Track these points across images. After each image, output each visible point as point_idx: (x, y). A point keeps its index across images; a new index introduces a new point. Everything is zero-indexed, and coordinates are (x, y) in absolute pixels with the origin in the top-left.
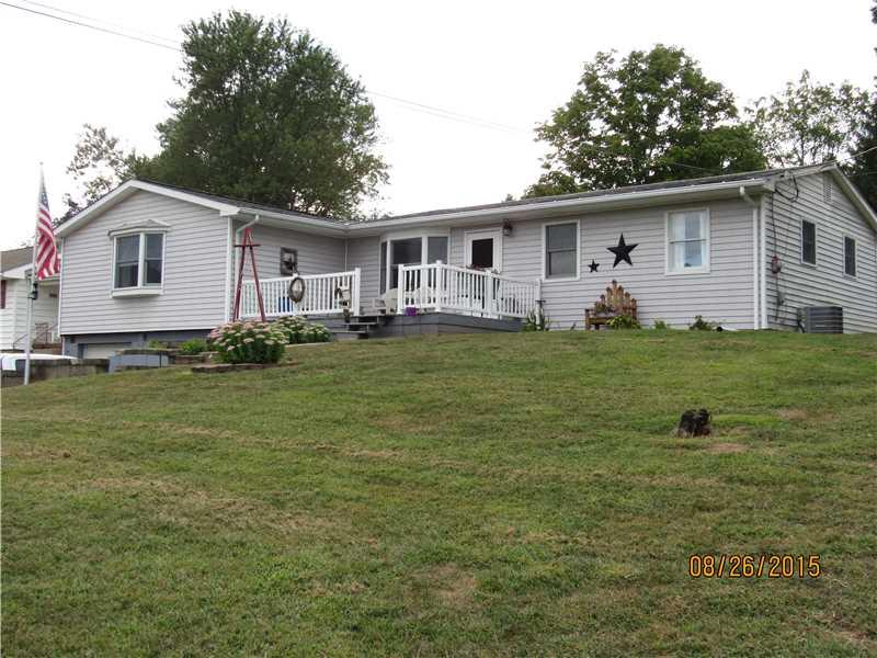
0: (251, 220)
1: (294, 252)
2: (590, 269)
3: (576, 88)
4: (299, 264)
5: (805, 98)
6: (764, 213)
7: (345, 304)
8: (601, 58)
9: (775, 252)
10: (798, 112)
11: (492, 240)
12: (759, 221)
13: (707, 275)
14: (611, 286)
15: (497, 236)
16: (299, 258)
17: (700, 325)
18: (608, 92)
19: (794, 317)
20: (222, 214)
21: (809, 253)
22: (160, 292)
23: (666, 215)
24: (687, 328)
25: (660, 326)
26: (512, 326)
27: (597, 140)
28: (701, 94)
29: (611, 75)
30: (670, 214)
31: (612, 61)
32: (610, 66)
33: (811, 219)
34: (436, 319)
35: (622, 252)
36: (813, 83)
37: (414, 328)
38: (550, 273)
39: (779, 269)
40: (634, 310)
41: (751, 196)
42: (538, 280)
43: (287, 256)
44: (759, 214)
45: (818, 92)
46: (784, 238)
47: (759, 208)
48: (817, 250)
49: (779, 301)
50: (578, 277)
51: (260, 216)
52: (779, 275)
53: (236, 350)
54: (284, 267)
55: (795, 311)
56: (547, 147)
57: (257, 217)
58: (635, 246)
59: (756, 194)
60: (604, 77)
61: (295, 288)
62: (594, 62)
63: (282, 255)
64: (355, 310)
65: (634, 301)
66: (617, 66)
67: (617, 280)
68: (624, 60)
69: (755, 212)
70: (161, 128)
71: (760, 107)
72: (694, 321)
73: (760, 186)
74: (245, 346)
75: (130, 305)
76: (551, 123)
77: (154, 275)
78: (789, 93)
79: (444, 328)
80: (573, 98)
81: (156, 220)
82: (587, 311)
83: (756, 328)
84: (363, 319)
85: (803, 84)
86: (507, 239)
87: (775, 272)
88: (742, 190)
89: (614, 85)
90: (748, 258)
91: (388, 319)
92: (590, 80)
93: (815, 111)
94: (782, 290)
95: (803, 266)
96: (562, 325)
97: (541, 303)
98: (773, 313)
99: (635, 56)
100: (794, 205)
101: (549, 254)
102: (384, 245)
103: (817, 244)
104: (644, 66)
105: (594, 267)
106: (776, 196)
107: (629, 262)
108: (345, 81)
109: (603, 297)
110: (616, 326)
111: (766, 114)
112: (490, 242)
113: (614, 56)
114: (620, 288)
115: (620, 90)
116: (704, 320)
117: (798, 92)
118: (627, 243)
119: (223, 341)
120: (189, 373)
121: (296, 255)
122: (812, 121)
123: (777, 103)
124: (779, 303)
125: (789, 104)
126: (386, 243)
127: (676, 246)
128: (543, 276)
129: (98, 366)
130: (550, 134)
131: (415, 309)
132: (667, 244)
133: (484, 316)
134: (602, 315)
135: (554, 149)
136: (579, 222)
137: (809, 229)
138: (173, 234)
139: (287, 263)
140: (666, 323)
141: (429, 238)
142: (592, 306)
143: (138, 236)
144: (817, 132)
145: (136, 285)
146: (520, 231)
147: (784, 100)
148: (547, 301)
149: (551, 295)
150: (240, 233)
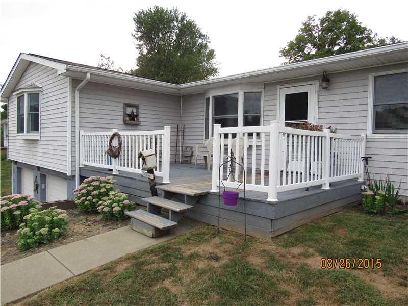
0: (83, 77)
1: (136, 107)
3: (298, 33)
4: (140, 115)
11: (307, 93)
15: (312, 90)
16: (140, 111)
22: (39, 138)
32: (313, 22)
38: (376, 128)
42: (363, 135)
43: (129, 110)
51: (91, 74)
54: (128, 119)
57: (88, 75)
61: (114, 143)
62: (306, 20)
63: (125, 109)
66: (317, 22)
80: (297, 37)
81: (36, 83)
86: (323, 92)
97: (366, 159)
101: (376, 107)
102: (208, 100)
113: (315, 18)
121: (138, 109)
128: (370, 131)
135: (287, 60)
139: (129, 115)
141: (245, 93)
143: (24, 95)
146: (338, 83)
148: (374, 158)
149: (378, 152)
150: (81, 91)
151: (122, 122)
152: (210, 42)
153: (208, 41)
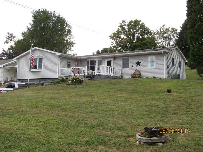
0: (63, 56)
2: (131, 67)
3: (118, 28)
4: (71, 65)
5: (164, 30)
6: (166, 56)
7: (84, 73)
8: (123, 22)
9: (168, 64)
10: (162, 33)
12: (165, 58)
13: (155, 68)
14: (136, 70)
15: (112, 60)
17: (154, 78)
18: (125, 29)
19: (171, 76)
20: (57, 55)
21: (173, 64)
22: (42, 70)
23: (147, 57)
24: (152, 78)
25: (147, 78)
26: (116, 78)
27: (122, 39)
28: (144, 30)
29: (125, 25)
30: (148, 56)
31: (125, 22)
32: (125, 23)
33: (174, 58)
34: (104, 76)
35: (138, 64)
36: (166, 27)
37: (99, 78)
38: (123, 67)
39: (169, 67)
40: (141, 75)
41: (164, 53)
42: (121, 69)
43: (69, 63)
44: (165, 57)
45: (166, 29)
46: (169, 61)
47: (165, 56)
48: (175, 64)
49: (168, 73)
50: (129, 68)
51: (65, 55)
52: (169, 68)
53: (75, 81)
54: (68, 66)
55: (171, 75)
56: (111, 40)
57: (64, 55)
58: (141, 62)
59: (165, 53)
60: (124, 25)
61: (73, 70)
62: (122, 22)
64: (86, 74)
65: (141, 73)
66: (127, 23)
67: (137, 69)
68: (128, 22)
69: (164, 56)
70: (23, 34)
71: (154, 32)
72: (153, 77)
73: (165, 51)
74: (77, 80)
75: (34, 73)
76: (113, 35)
77: (40, 67)
78: (160, 29)
79: (105, 78)
80: (117, 30)
81: (41, 56)
82: (132, 75)
83: (165, 78)
84: (88, 76)
85: (163, 27)
86: (114, 61)
87: (168, 68)
88: (162, 52)
89: (126, 27)
90: (163, 64)
91: (94, 76)
92: (121, 26)
93: (166, 33)
94: (169, 71)
95: (172, 66)
96: (127, 78)
97: (121, 73)
98: (167, 75)
99: (131, 22)
100: (172, 55)
101: (123, 64)
102: (88, 62)
103: (175, 62)
104: (133, 24)
105: (132, 66)
106: (168, 53)
107: (139, 65)
108: (67, 25)
109: (134, 72)
110: (138, 78)
111: (155, 33)
112: (111, 61)
113: (126, 21)
114: (138, 71)
115: (128, 29)
116: (155, 77)
117: (162, 29)
118: (139, 62)
119: (73, 79)
120: (66, 85)
121: (70, 63)
122: (165, 35)
123: (158, 31)
124: (169, 74)
125: (160, 31)
126: (88, 61)
127: (149, 63)
128: (122, 68)
129: (42, 84)
130: (112, 37)
131: (99, 74)
132: (147, 62)
133: (111, 76)
134: (135, 76)
135: (113, 41)
136: (129, 57)
137: (173, 59)
138: (45, 58)
139: (69, 65)
140: (148, 77)
141: (98, 60)
142: (132, 74)
143: (37, 59)
144: (166, 38)
145: (37, 69)
146: (117, 59)
147: (159, 30)
148: (123, 73)
149: (124, 72)
150: (60, 59)
151: (67, 66)
152: (72, 29)
153: (71, 28)
